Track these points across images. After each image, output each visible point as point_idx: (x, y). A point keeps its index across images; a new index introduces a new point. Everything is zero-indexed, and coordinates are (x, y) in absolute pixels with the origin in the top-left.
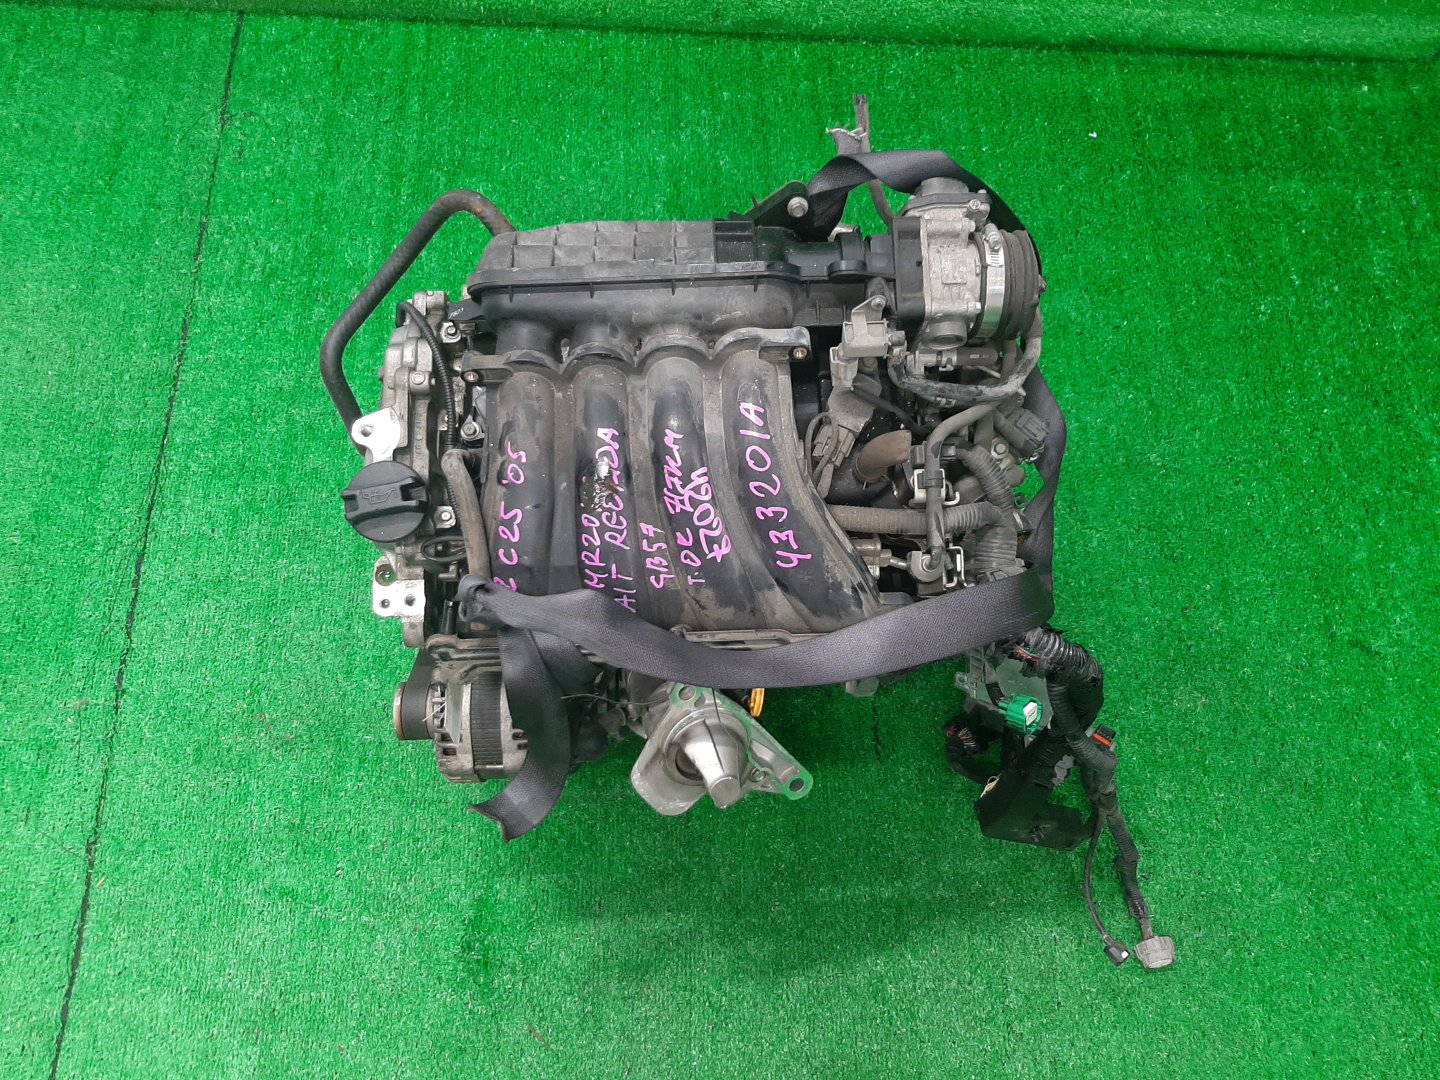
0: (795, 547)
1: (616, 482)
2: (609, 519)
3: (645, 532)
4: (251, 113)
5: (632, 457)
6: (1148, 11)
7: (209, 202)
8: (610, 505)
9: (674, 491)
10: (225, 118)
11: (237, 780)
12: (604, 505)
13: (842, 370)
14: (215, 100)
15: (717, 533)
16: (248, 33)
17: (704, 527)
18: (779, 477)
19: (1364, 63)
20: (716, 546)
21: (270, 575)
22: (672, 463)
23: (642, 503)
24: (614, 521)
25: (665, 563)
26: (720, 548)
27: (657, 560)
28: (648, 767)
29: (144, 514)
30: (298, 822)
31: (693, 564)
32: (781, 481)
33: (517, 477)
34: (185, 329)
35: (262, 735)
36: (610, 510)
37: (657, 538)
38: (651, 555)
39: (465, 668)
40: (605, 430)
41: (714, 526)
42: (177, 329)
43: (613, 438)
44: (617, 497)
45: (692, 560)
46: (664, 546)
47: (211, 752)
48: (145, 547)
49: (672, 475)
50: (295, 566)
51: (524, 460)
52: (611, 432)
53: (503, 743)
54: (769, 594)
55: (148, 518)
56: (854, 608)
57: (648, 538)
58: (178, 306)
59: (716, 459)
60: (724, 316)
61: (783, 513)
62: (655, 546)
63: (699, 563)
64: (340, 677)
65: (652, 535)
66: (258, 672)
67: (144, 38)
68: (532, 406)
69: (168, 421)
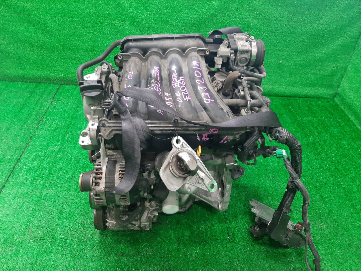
0: (209, 97)
1: (159, 79)
2: (156, 88)
3: (166, 95)
4: (59, 100)
5: (163, 76)
6: (268, 86)
7: (44, 115)
8: (157, 85)
9: (175, 81)
10: (53, 101)
11: (16, 249)
12: (155, 84)
13: (218, 60)
14: (51, 97)
15: (187, 94)
16: (61, 87)
17: (183, 91)
18: (204, 79)
19: (318, 98)
20: (187, 97)
21: (41, 193)
22: (174, 74)
23: (165, 88)
24: (158, 89)
25: (172, 103)
26: (188, 97)
27: (169, 102)
28: (165, 169)
29: (7, 177)
30: (34, 262)
31: (180, 101)
32: (204, 80)
33: (131, 77)
34: (31, 138)
35: (28, 235)
36: (157, 86)
37: (169, 97)
38: (168, 101)
39: (110, 131)
40: (156, 67)
41: (186, 92)
42: (29, 138)
43: (158, 69)
44: (158, 83)
45: (180, 100)
46: (171, 99)
47: (9, 240)
48: (5, 185)
49: (174, 77)
50: (49, 190)
51: (133, 73)
52: (158, 67)
53: (115, 180)
54: (202, 113)
55: (8, 178)
56: (227, 116)
57: (167, 96)
58: (31, 133)
59: (186, 77)
60: (187, 45)
61: (205, 88)
62: (169, 99)
63: (182, 101)
64: (57, 219)
65: (168, 96)
66: (31, 218)
67: (36, 87)
68: (136, 63)
69: (21, 157)
